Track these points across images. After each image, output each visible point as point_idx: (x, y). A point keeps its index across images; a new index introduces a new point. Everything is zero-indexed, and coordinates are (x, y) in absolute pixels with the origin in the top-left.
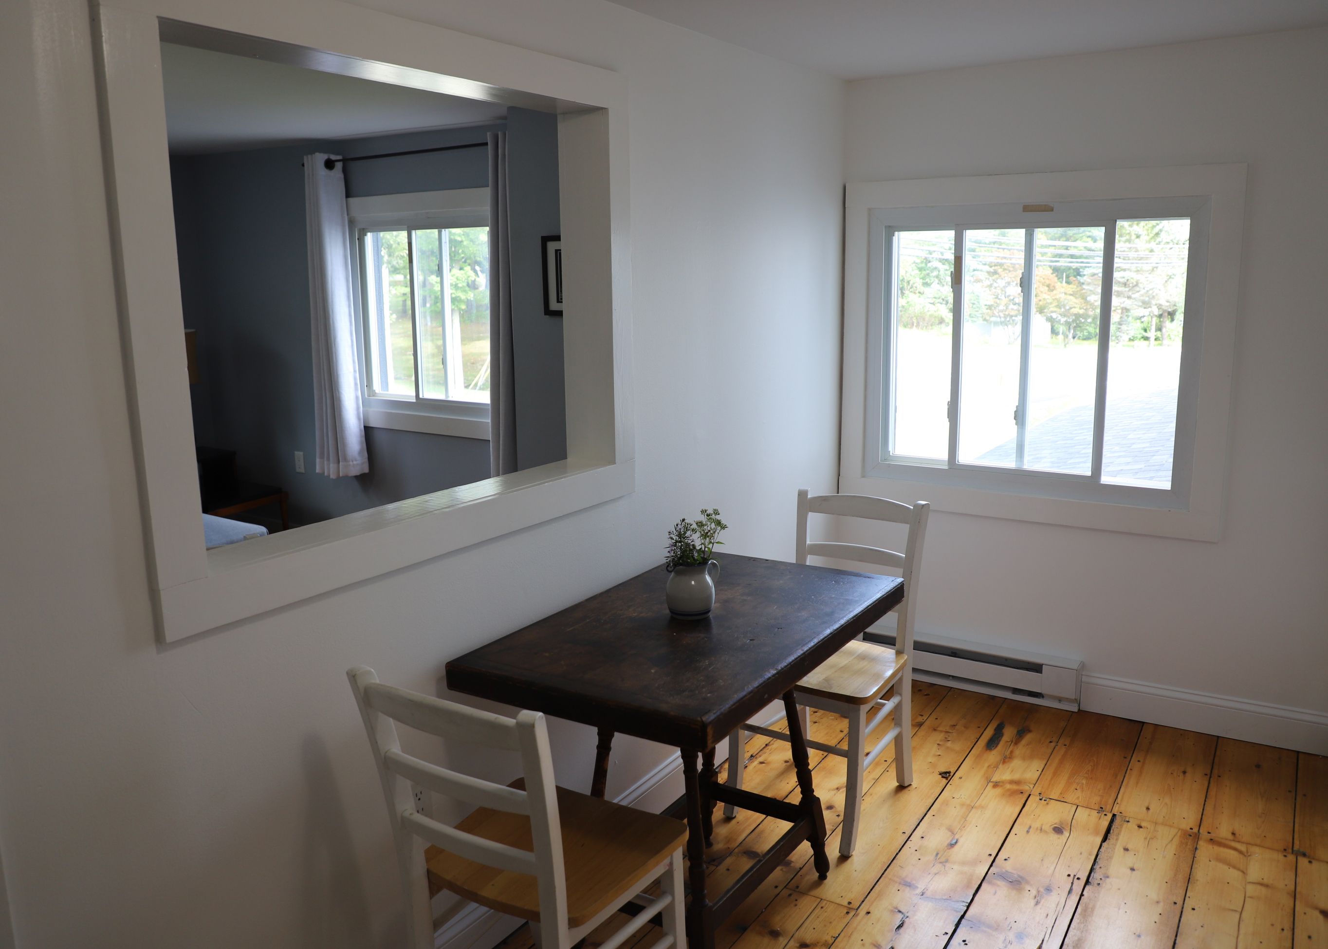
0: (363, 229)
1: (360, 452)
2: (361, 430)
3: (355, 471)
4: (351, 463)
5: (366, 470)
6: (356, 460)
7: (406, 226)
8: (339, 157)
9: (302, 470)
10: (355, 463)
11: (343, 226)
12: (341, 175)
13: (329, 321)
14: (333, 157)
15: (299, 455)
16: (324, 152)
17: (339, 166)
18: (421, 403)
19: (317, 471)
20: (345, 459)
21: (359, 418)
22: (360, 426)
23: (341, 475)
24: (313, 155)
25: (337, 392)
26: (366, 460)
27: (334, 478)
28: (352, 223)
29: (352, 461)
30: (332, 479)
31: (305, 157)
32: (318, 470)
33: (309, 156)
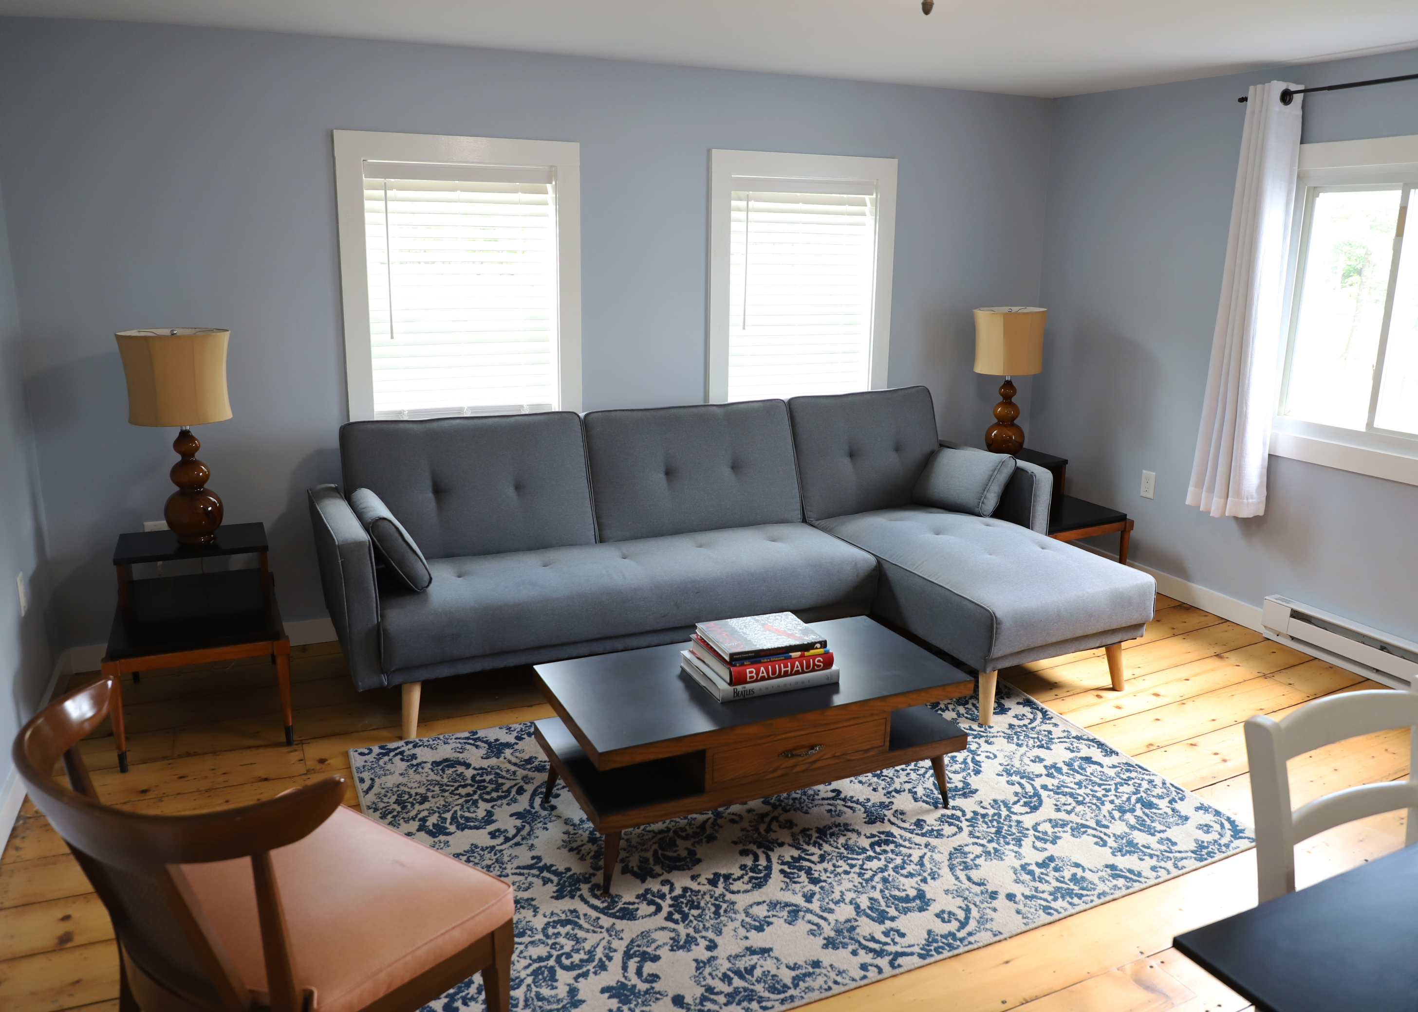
0: (1315, 188)
1: (1259, 487)
2: (1263, 459)
3: (1247, 512)
4: (1245, 501)
5: (1261, 513)
6: (1252, 498)
7: (1402, 184)
8: (1301, 87)
9: (1150, 495)
10: (1250, 501)
11: (1290, 182)
12: (1299, 113)
13: (1251, 310)
14: (1293, 87)
15: (1149, 475)
16: (1284, 80)
17: (1298, 99)
18: (1372, 434)
19: (1187, 503)
20: (1238, 494)
21: (1264, 444)
22: (1264, 453)
23: (1227, 514)
24: (1267, 85)
25: (1244, 406)
26: (1264, 499)
27: (1216, 517)
28: (1301, 178)
29: (1247, 499)
30: (1213, 517)
31: (1251, 88)
32: (1189, 501)
33: (1259, 87)
